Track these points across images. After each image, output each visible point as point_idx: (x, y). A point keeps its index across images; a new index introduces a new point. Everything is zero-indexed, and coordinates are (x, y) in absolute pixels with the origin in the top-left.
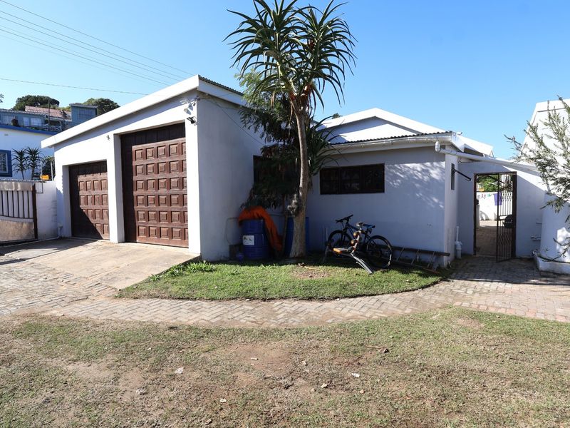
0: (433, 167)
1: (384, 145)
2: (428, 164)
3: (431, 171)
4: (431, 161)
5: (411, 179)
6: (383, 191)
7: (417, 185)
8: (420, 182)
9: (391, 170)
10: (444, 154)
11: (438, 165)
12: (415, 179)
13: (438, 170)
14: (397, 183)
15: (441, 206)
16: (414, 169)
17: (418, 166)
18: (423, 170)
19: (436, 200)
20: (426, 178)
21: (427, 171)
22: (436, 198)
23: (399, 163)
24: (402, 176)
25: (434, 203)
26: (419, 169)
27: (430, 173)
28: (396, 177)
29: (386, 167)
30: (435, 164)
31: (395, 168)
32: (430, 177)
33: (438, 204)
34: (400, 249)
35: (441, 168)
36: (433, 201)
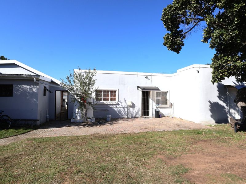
0: (34, 88)
1: (12, 77)
2: (32, 86)
3: (33, 89)
4: (33, 85)
5: (25, 92)
6: (12, 96)
7: (28, 94)
8: (29, 93)
9: (16, 88)
10: (38, 83)
11: (36, 87)
12: (27, 92)
13: (36, 89)
14: (19, 93)
15: (37, 102)
16: (26, 88)
17: (28, 87)
18: (30, 88)
19: (35, 100)
20: (31, 91)
21: (32, 89)
22: (35, 99)
23: (20, 85)
24: (21, 90)
25: (34, 101)
26: (28, 88)
27: (33, 90)
28: (18, 90)
29: (14, 86)
30: (35, 86)
31: (18, 87)
32: (33, 91)
33: (36, 102)
34: (18, 120)
35: (37, 88)
36: (34, 100)
